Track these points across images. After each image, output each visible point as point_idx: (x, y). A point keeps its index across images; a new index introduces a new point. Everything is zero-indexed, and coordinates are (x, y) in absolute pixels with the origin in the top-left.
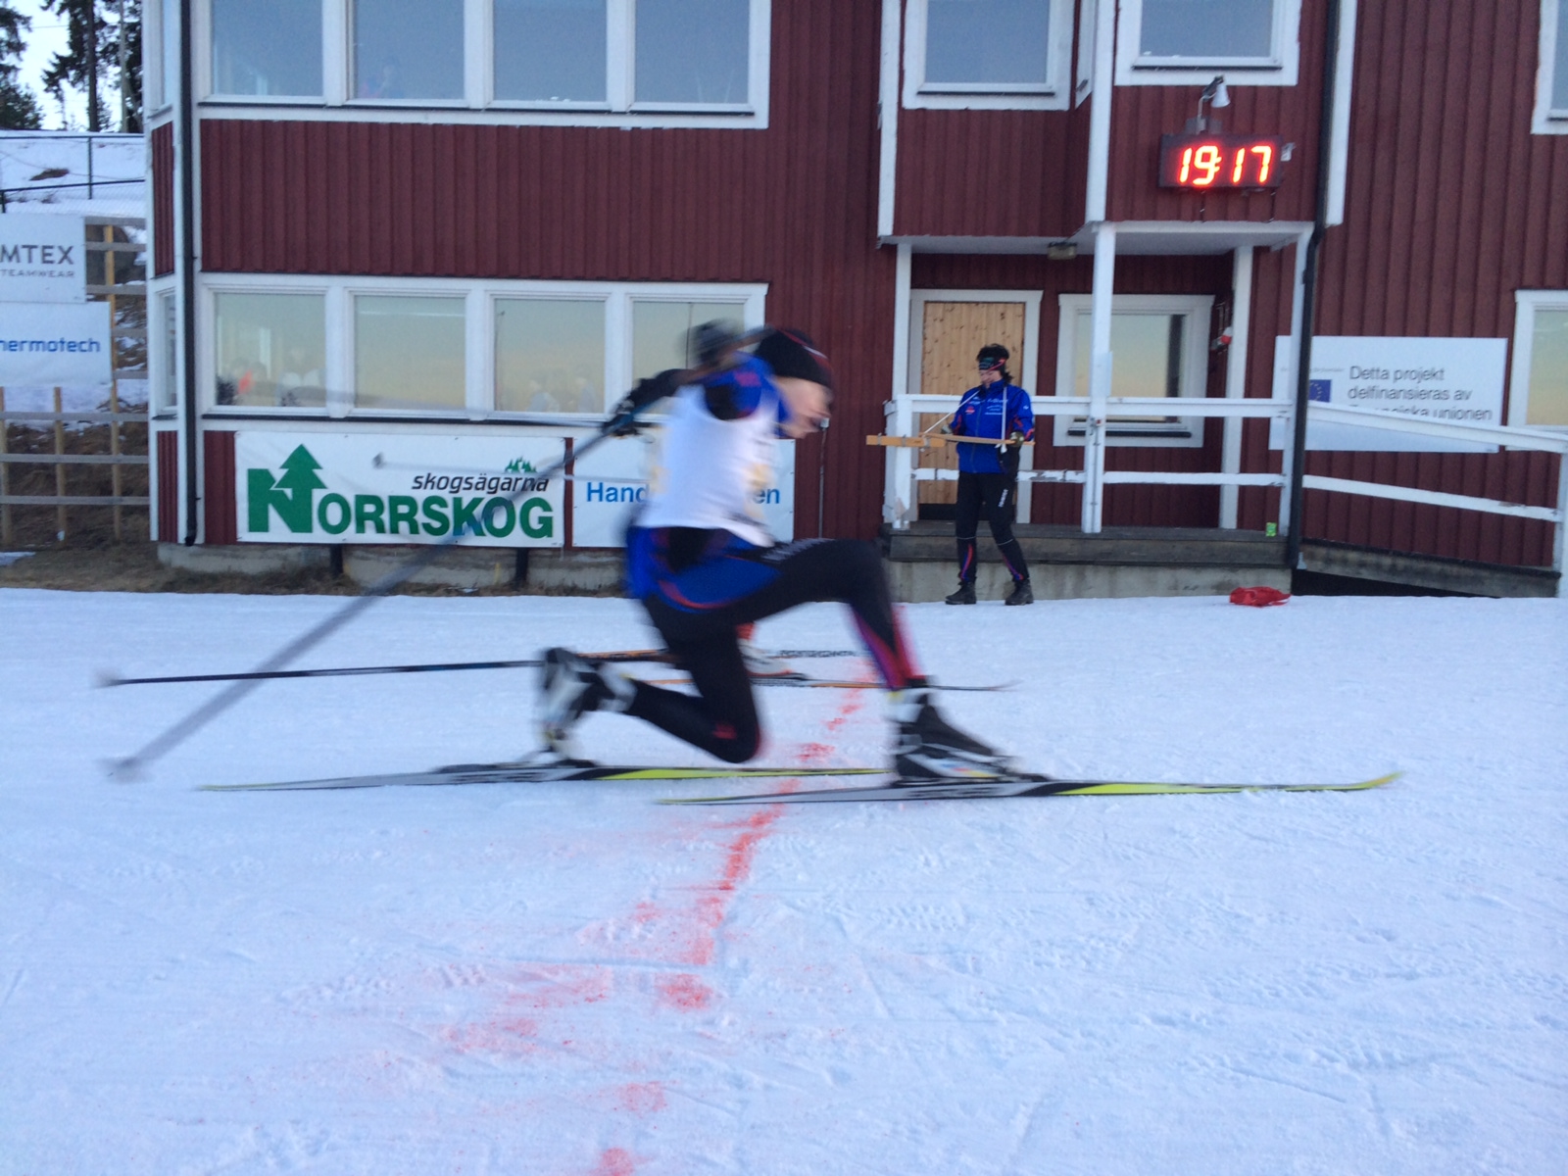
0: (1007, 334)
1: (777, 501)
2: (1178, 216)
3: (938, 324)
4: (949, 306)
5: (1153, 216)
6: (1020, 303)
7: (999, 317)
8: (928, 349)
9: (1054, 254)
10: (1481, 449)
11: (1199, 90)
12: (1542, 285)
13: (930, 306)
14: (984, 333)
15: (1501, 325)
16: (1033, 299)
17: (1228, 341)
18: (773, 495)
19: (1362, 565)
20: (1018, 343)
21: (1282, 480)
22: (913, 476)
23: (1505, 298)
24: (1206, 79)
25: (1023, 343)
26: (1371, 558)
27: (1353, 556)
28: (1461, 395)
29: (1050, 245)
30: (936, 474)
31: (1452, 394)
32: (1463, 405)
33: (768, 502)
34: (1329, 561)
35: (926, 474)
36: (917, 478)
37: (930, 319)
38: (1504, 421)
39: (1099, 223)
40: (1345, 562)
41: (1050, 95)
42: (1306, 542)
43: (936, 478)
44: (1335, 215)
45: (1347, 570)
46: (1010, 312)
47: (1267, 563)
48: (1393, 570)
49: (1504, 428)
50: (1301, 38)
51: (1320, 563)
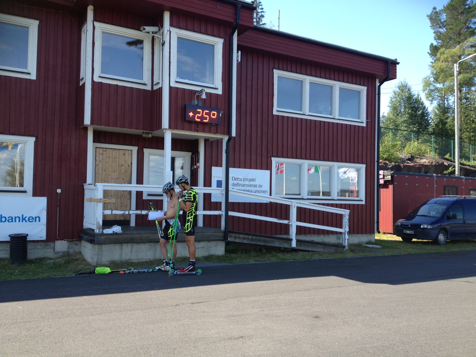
0: (126, 161)
1: (39, 221)
2: (190, 130)
3: (101, 155)
4: (105, 150)
5: (183, 129)
6: (131, 150)
7: (123, 154)
8: (97, 164)
9: (144, 136)
10: (266, 202)
11: (195, 92)
12: (278, 156)
13: (97, 149)
14: (118, 159)
15: (268, 167)
16: (135, 149)
17: (198, 168)
18: (37, 219)
19: (244, 238)
20: (130, 164)
21: (222, 212)
22: (103, 213)
23: (269, 159)
24: (199, 89)
25: (131, 164)
26: (247, 236)
27: (242, 236)
28: (260, 186)
29: (143, 133)
30: (112, 212)
31: (258, 186)
32: (260, 189)
33: (35, 221)
34: (235, 238)
35: (108, 212)
36: (105, 214)
37: (98, 154)
38: (271, 195)
39: (166, 129)
40: (239, 238)
41: (145, 84)
42: (229, 232)
43: (112, 214)
44: (234, 134)
45: (240, 240)
46: (127, 153)
47: (219, 239)
48: (252, 240)
49: (270, 197)
50: (222, 81)
51: (233, 238)
